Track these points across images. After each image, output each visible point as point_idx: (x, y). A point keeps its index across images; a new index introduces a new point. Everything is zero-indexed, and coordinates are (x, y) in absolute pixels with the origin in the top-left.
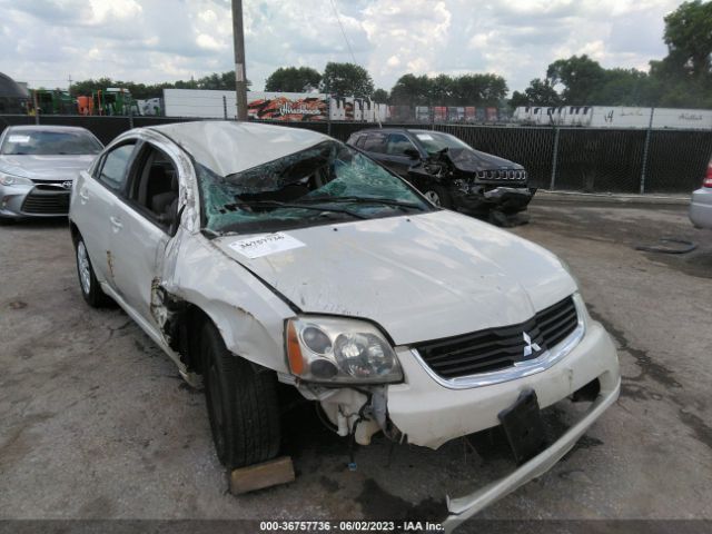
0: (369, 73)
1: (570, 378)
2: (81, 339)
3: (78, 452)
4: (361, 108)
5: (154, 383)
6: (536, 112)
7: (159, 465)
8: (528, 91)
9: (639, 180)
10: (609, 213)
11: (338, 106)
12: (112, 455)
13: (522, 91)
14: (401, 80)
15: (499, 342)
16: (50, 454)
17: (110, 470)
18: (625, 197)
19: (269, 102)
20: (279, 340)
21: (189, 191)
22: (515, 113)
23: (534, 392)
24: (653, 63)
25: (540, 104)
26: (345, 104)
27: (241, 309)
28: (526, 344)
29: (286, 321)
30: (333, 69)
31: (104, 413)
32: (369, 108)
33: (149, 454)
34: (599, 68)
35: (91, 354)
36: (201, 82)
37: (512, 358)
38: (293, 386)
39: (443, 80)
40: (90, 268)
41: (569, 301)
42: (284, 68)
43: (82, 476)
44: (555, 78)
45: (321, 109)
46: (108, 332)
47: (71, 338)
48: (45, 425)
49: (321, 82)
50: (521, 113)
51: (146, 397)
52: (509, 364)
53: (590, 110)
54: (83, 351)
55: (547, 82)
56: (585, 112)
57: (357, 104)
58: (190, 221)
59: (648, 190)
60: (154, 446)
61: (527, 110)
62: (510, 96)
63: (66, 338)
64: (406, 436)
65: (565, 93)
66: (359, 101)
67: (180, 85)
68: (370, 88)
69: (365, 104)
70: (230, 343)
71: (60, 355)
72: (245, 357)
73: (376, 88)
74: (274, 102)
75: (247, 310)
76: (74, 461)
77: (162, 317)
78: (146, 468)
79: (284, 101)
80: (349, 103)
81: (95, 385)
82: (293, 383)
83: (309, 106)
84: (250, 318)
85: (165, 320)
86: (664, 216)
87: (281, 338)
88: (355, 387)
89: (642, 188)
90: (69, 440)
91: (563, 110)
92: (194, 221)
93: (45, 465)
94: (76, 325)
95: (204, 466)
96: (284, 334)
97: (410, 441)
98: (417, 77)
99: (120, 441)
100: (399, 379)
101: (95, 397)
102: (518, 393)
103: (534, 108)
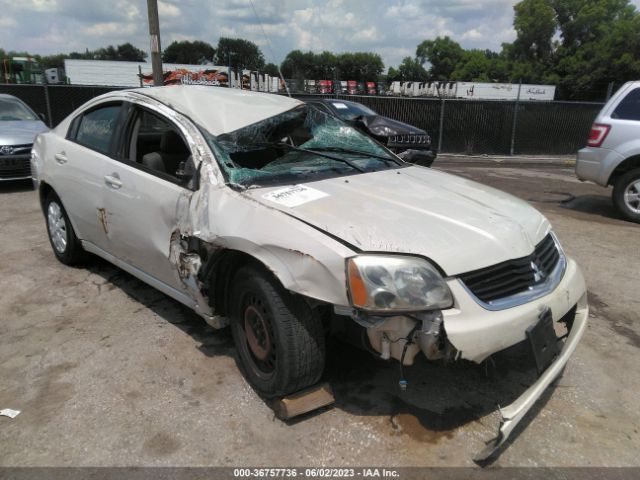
0: (260, 49)
1: (568, 298)
2: (72, 294)
3: (118, 395)
4: (257, 80)
5: (163, 330)
6: (409, 86)
7: (202, 399)
8: (401, 68)
9: (510, 144)
10: (492, 172)
11: (236, 79)
12: (152, 396)
13: (396, 68)
14: (289, 56)
15: (515, 271)
16: (90, 400)
17: (158, 409)
18: (498, 158)
19: (170, 73)
20: (341, 277)
21: (201, 149)
22: (392, 87)
23: (550, 309)
24: (504, 45)
25: (413, 79)
26: (242, 76)
27: (297, 252)
28: (534, 271)
29: (347, 259)
30: (227, 44)
31: (127, 359)
32: (264, 81)
33: (187, 392)
34: (460, 49)
35: (87, 307)
36: (96, 53)
37: (526, 283)
38: (349, 317)
39: (326, 56)
40: (69, 227)
41: (549, 237)
42: (179, 42)
43: (132, 416)
44: (423, 56)
45: (220, 81)
46: (96, 287)
47: (60, 294)
48: (71, 375)
49: (215, 56)
50: (396, 87)
51: (160, 342)
52: (525, 288)
53: (455, 85)
54: (78, 304)
55: (416, 60)
56: (451, 87)
57: (253, 76)
58: (212, 176)
59: (517, 152)
60: (189, 384)
61: (401, 85)
62: (385, 72)
63: (55, 294)
64: (461, 353)
65: (432, 71)
66: (255, 74)
67: (75, 56)
68: (261, 62)
69: (260, 77)
70: (287, 283)
71: (56, 310)
72: (305, 294)
73: (267, 63)
74: (175, 74)
75: (305, 253)
76: (117, 404)
77: (195, 265)
78: (190, 404)
79: (185, 72)
80: (245, 76)
81: (104, 336)
82: (351, 314)
83: (208, 77)
84: (309, 260)
85: (198, 268)
86: (537, 173)
87: (344, 275)
88: (406, 314)
89: (512, 151)
90: (102, 386)
91: (432, 84)
92: (216, 175)
93: (90, 410)
94: (59, 282)
95: (244, 397)
96: (346, 272)
97: (464, 356)
98: (304, 53)
99: (154, 382)
100: (450, 305)
101: (108, 346)
102: (538, 312)
103: (407, 83)
